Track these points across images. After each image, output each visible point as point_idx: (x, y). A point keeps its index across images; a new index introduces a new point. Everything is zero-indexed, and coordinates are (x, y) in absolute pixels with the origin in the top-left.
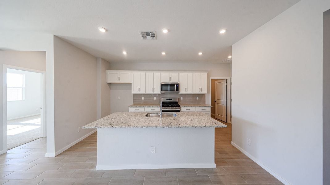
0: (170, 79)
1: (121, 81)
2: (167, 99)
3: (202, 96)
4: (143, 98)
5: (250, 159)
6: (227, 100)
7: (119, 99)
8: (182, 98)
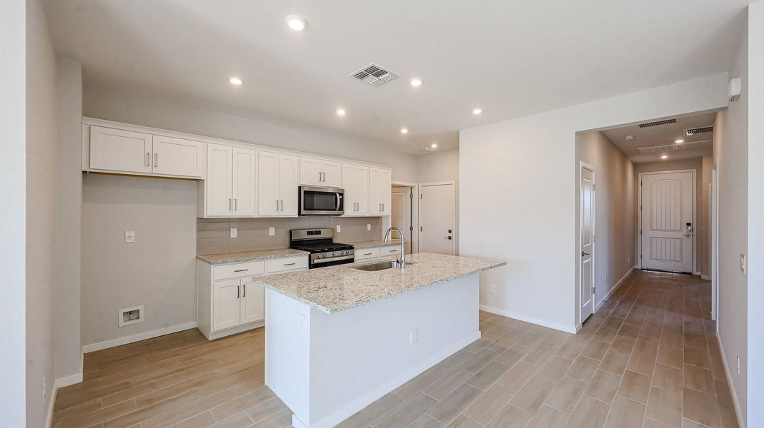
0: (322, 176)
1: (158, 171)
2: (310, 233)
3: (376, 220)
4: (234, 233)
5: (495, 315)
6: (411, 229)
7: (133, 240)
8: (339, 229)
